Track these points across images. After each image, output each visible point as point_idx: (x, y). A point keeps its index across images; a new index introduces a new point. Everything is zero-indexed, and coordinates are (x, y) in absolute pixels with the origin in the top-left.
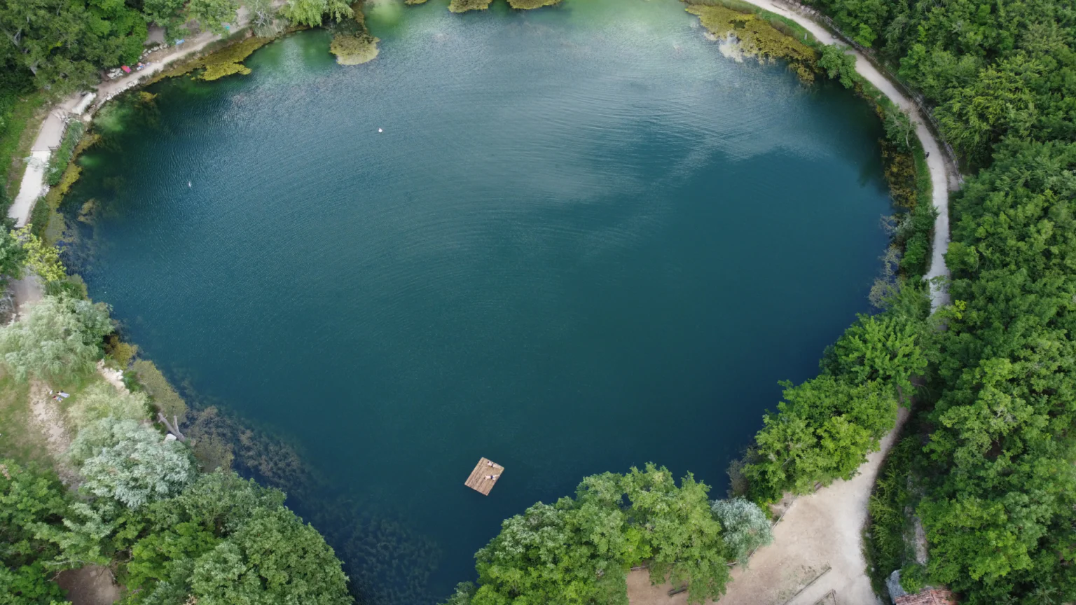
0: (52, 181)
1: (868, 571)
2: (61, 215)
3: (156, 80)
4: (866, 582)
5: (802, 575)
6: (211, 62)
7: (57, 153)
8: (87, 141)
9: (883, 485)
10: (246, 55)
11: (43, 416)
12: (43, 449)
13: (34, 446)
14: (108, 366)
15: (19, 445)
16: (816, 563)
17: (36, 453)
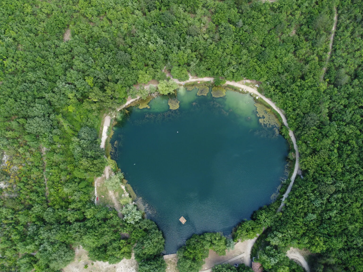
0: (108, 135)
1: (250, 255)
2: (110, 144)
3: (128, 107)
4: (249, 256)
5: (239, 253)
6: (141, 103)
7: (109, 128)
8: (115, 123)
9: (257, 241)
10: (149, 102)
11: (111, 194)
12: (112, 201)
13: (110, 200)
14: (122, 185)
15: (107, 199)
16: (242, 251)
17: (110, 202)
